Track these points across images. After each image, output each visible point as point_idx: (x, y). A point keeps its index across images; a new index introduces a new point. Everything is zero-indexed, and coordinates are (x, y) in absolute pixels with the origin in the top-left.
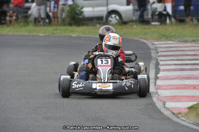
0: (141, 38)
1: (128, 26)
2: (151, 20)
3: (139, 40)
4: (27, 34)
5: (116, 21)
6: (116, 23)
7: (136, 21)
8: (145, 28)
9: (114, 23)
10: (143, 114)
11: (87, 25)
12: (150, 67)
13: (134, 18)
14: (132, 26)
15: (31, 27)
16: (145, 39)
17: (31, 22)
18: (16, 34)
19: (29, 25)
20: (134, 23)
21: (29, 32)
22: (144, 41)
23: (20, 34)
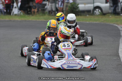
0: (114, 24)
1: (106, 16)
2: (120, 13)
3: (113, 25)
4: (44, 20)
5: (99, 13)
6: (99, 14)
7: (111, 13)
8: (117, 18)
9: (98, 14)
10: (115, 70)
11: (81, 15)
12: (120, 42)
13: (110, 11)
14: (109, 16)
15: (46, 16)
16: (116, 24)
17: (47, 13)
18: (38, 20)
19: (45, 15)
20: (110, 15)
21: (45, 19)
22: (116, 25)
23: (40, 20)
